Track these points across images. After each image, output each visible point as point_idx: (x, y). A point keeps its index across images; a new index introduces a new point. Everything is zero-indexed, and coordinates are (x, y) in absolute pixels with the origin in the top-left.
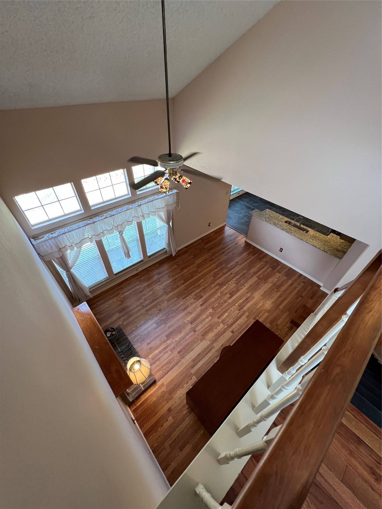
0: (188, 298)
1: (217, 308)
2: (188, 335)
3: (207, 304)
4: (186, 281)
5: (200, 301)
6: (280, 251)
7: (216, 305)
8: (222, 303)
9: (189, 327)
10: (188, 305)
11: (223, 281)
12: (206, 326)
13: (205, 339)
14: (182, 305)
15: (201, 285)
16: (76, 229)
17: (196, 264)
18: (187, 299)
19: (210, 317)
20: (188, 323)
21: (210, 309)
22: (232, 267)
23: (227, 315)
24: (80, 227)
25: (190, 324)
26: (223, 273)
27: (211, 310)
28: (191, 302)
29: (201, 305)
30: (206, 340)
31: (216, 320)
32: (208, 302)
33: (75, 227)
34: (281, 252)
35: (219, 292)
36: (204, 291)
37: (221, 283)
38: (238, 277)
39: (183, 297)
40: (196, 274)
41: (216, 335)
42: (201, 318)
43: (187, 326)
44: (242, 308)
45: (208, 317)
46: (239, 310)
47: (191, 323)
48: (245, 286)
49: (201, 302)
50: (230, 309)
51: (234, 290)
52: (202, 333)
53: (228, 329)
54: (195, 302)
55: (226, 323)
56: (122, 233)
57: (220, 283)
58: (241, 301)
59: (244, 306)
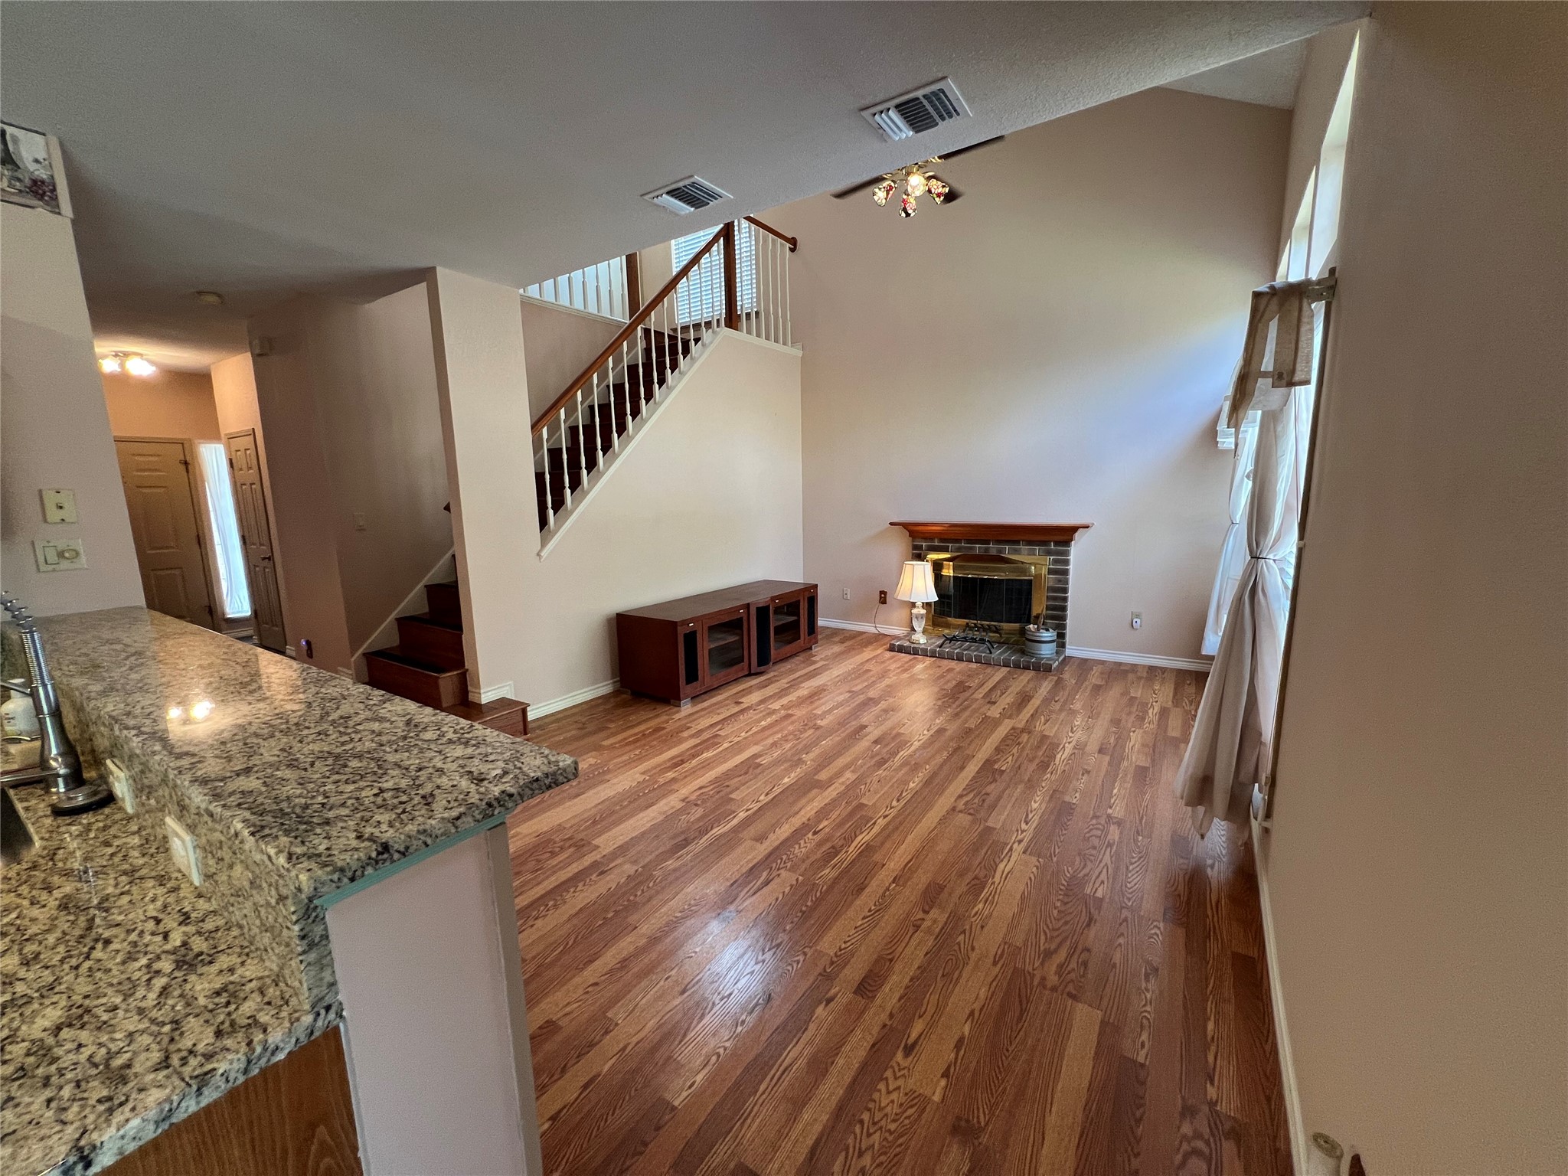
11: (803, 801)
22: (765, 874)
26: (815, 833)
37: (809, 790)
38: (717, 831)
57: (815, 791)
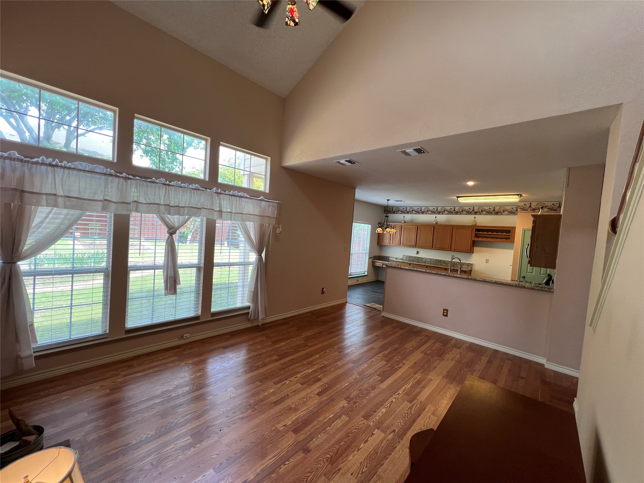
0: (288, 382)
1: (357, 398)
2: (287, 463)
3: (333, 392)
4: (281, 357)
5: (316, 388)
6: (444, 315)
7: (354, 393)
8: (367, 390)
9: (290, 440)
10: (288, 395)
12: (338, 437)
13: (340, 469)
14: (274, 393)
15: (315, 363)
16: (84, 171)
17: (303, 337)
18: (285, 383)
19: (344, 416)
20: (287, 431)
21: (341, 401)
23: (386, 412)
24: (95, 172)
25: (291, 435)
27: (344, 403)
28: (293, 388)
29: (319, 394)
30: (343, 475)
31: (362, 422)
32: (334, 389)
33: (83, 166)
34: (447, 316)
35: (356, 373)
36: (322, 370)
39: (276, 380)
40: (304, 349)
41: (369, 457)
42: (320, 419)
43: (283, 439)
44: (415, 398)
45: (340, 417)
46: (410, 402)
47: (296, 431)
48: (404, 364)
49: (319, 388)
50: (390, 400)
51: (386, 369)
52: (328, 456)
53: (399, 442)
54: (303, 389)
55: (388, 428)
56: (175, 233)
58: (408, 386)
59: (418, 394)
